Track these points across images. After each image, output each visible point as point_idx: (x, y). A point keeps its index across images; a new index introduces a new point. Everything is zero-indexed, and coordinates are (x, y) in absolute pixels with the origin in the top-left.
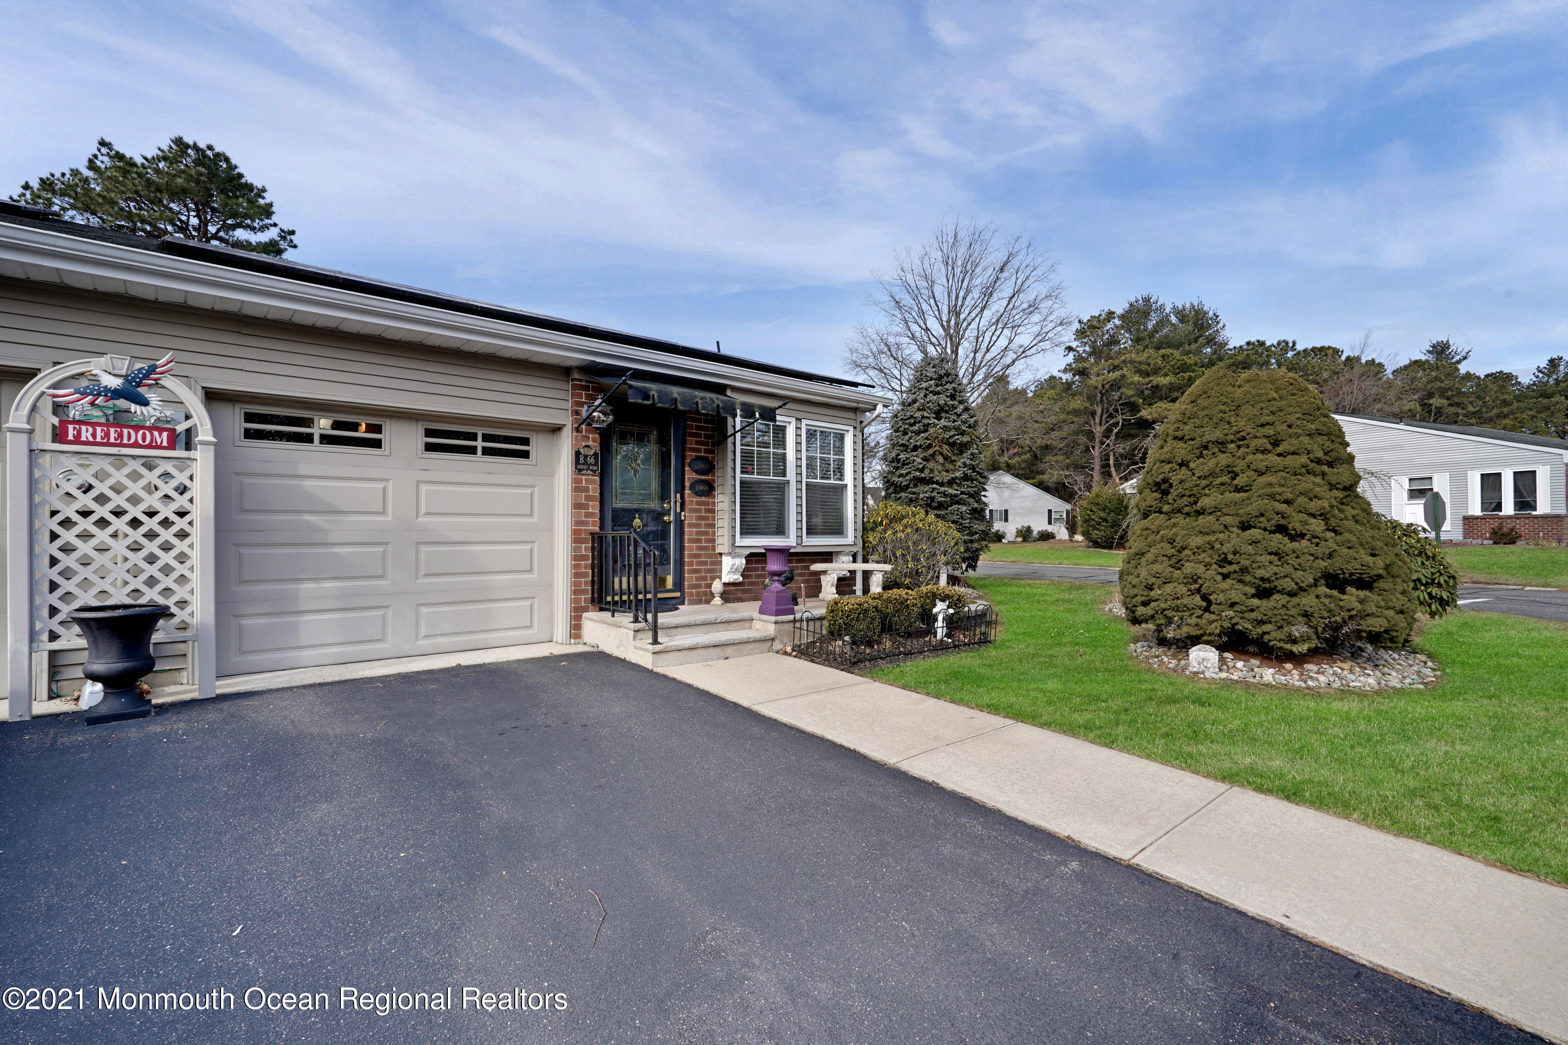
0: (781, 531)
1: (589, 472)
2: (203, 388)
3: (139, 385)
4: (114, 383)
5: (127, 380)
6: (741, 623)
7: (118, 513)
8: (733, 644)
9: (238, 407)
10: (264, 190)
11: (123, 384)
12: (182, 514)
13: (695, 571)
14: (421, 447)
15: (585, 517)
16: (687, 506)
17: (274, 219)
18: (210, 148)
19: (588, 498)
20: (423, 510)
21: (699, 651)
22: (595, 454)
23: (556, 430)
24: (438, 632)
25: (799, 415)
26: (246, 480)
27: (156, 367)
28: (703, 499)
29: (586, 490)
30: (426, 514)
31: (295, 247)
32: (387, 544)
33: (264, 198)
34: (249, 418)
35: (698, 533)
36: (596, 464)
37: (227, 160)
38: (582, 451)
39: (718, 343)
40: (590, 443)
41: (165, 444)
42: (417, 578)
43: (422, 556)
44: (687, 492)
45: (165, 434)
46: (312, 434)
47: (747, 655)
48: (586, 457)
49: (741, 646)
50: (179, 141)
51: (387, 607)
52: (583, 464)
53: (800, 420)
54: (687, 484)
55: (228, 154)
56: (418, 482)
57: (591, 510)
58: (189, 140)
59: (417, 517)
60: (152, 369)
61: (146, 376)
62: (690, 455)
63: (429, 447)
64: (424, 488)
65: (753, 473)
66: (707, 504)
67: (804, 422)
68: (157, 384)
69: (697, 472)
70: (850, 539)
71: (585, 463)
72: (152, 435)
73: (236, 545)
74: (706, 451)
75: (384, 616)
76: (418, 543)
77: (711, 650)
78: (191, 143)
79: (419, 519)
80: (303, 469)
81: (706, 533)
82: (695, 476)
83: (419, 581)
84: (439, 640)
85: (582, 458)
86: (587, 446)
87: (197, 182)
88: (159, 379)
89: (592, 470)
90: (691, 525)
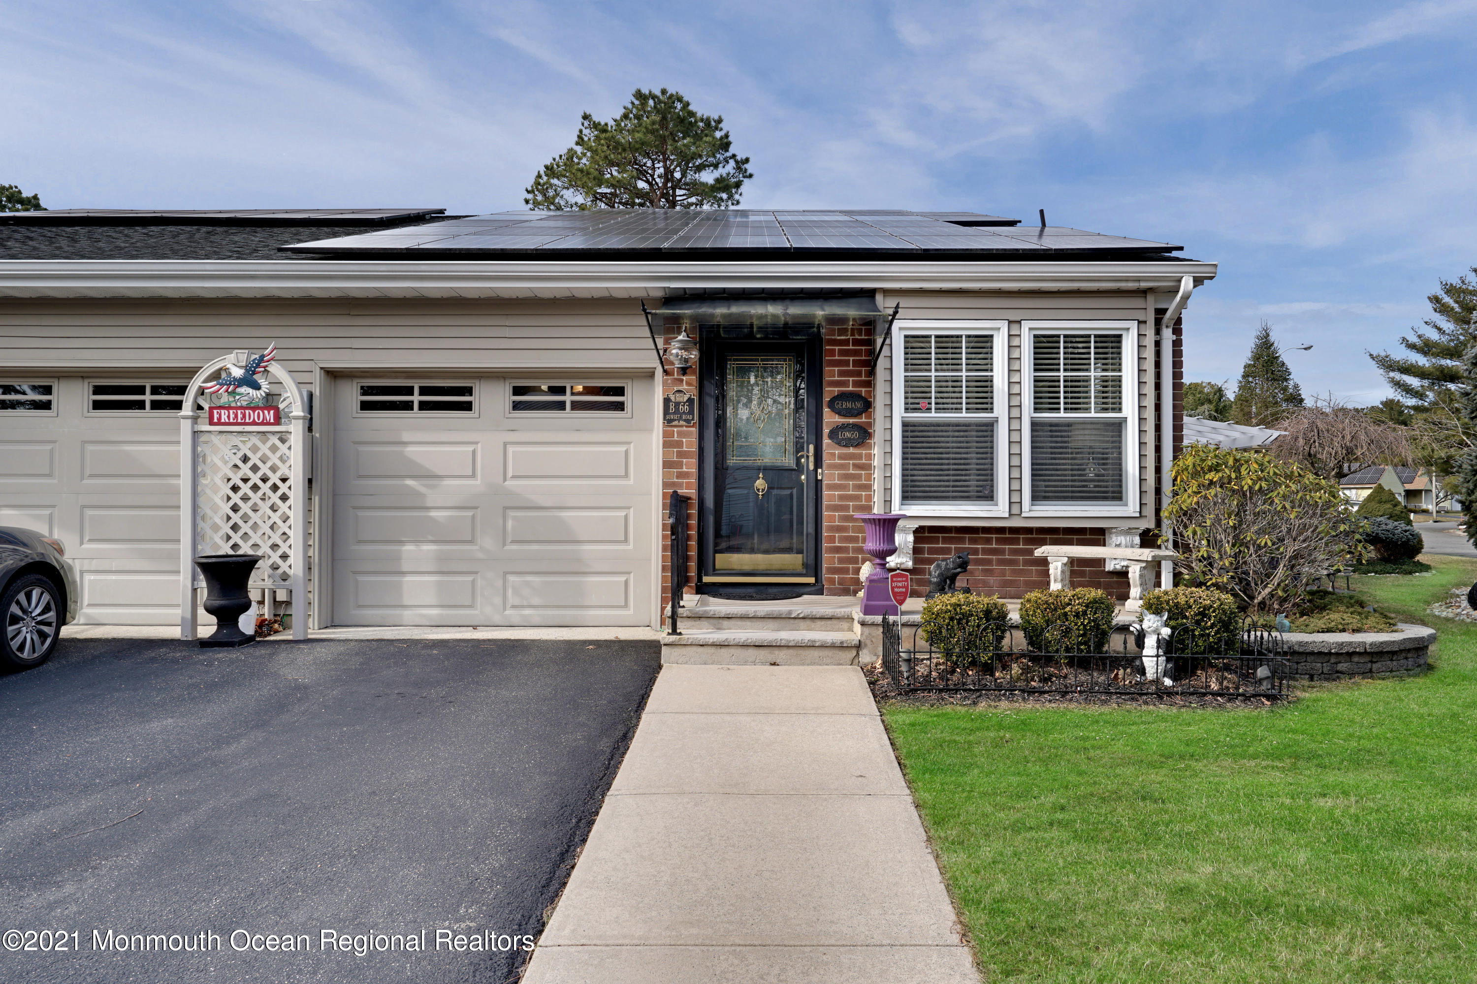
0: (987, 495)
1: (682, 423)
2: (321, 368)
3: (254, 373)
4: (237, 373)
5: (246, 370)
6: (834, 622)
7: (264, 480)
8: (788, 647)
9: (355, 381)
10: (719, 121)
11: (244, 374)
12: (284, 480)
13: (838, 550)
14: (508, 406)
15: (678, 477)
16: (826, 461)
17: (732, 150)
18: (664, 92)
19: (681, 454)
20: (510, 474)
21: (732, 651)
22: (690, 401)
23: (650, 375)
24: (525, 604)
25: (1014, 316)
26: (362, 448)
27: (263, 356)
28: (852, 450)
29: (679, 444)
30: (513, 477)
31: (751, 176)
32: (476, 508)
33: (721, 129)
34: (366, 391)
35: (841, 498)
36: (691, 412)
37: (680, 99)
38: (672, 398)
39: (1042, 212)
40: (684, 387)
41: (272, 421)
42: (504, 544)
43: (510, 524)
44: (826, 441)
45: (272, 412)
46: (412, 402)
47: (812, 664)
48: (677, 404)
49: (801, 652)
50: (639, 95)
51: (476, 573)
52: (674, 413)
53: (1019, 322)
54: (826, 431)
55: (681, 93)
56: (505, 444)
57: (685, 470)
58: (645, 91)
59: (505, 480)
60: (262, 358)
61: (258, 366)
62: (829, 392)
63: (517, 406)
64: (511, 449)
65: (929, 410)
66: (860, 457)
67: (1026, 326)
68: (266, 370)
69: (840, 413)
70: (1132, 506)
71: (677, 411)
72: (264, 413)
73: (354, 508)
74: (855, 384)
75: (473, 582)
76: (506, 508)
77: (751, 652)
78: (647, 93)
79: (507, 483)
80: (406, 437)
81: (858, 498)
82: (838, 420)
83: (506, 548)
84: (527, 612)
85: (672, 407)
86: (679, 391)
87: (653, 132)
88: (267, 366)
89: (685, 420)
90: (832, 487)
